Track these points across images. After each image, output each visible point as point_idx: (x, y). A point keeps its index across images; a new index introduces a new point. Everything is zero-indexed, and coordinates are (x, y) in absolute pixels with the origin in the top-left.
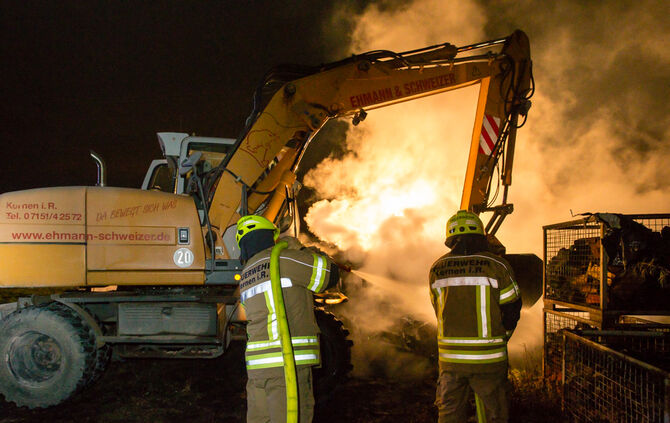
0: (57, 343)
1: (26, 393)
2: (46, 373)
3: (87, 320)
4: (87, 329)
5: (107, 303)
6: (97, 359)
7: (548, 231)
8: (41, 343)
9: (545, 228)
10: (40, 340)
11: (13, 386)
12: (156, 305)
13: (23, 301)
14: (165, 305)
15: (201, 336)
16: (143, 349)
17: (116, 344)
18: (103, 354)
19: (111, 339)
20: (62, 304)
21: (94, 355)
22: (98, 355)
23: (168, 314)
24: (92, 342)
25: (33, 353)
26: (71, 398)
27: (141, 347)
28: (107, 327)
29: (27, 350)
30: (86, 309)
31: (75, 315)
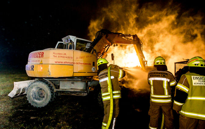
0: (44, 90)
1: (36, 103)
2: (41, 98)
3: (52, 85)
4: (52, 87)
5: (57, 80)
6: (54, 95)
7: (176, 64)
8: (40, 90)
9: (175, 63)
10: (40, 89)
11: (33, 101)
12: (70, 81)
13: (36, 79)
14: (72, 81)
15: (81, 90)
16: (66, 93)
17: (59, 91)
18: (56, 94)
19: (58, 90)
20: (46, 80)
21: (53, 94)
22: (54, 94)
23: (73, 84)
24: (53, 90)
25: (38, 93)
26: (47, 105)
27: (66, 92)
28: (57, 87)
29: (37, 92)
30: (52, 82)
31: (49, 83)
